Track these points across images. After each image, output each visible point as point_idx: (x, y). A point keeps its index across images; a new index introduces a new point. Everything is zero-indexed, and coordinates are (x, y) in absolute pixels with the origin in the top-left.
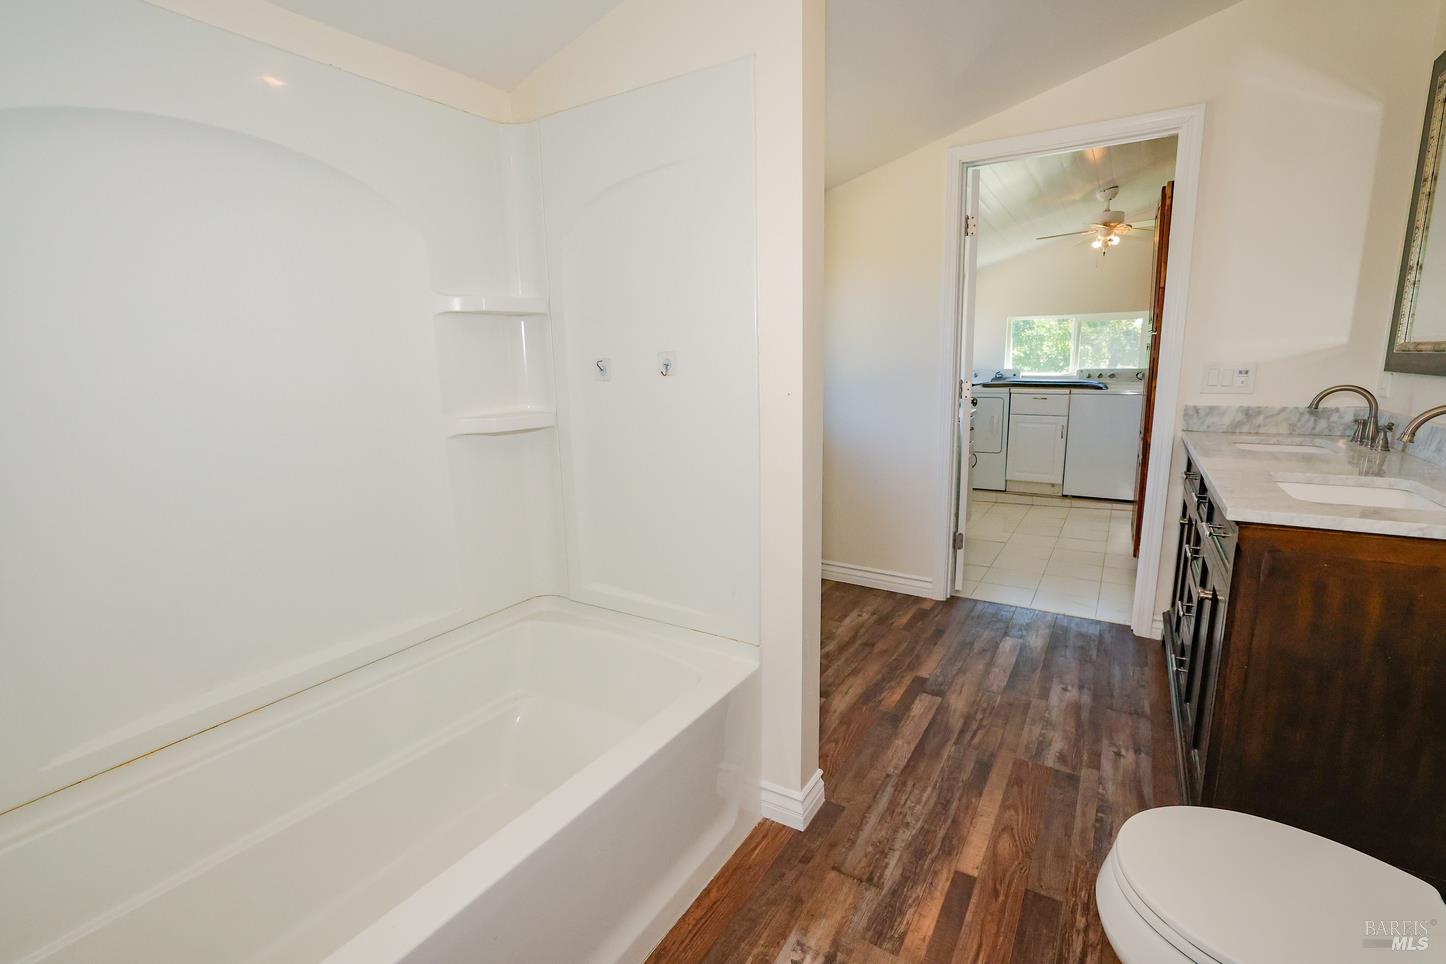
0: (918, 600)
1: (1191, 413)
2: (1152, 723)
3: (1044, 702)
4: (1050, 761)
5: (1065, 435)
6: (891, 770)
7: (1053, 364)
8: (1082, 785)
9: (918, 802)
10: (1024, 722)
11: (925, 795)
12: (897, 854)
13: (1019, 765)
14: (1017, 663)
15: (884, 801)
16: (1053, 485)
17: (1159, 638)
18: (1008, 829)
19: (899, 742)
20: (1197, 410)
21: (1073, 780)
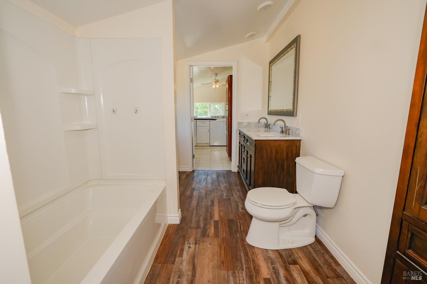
0: (185, 172)
1: (239, 124)
2: (240, 186)
3: (220, 187)
4: (224, 197)
5: (209, 131)
6: (194, 207)
7: (201, 114)
8: (231, 200)
9: (202, 211)
10: (217, 192)
11: (203, 210)
12: (201, 222)
13: (219, 199)
14: (212, 181)
15: (195, 213)
16: (207, 143)
17: (237, 171)
18: (221, 211)
19: (193, 201)
20: (240, 123)
21: (230, 199)
